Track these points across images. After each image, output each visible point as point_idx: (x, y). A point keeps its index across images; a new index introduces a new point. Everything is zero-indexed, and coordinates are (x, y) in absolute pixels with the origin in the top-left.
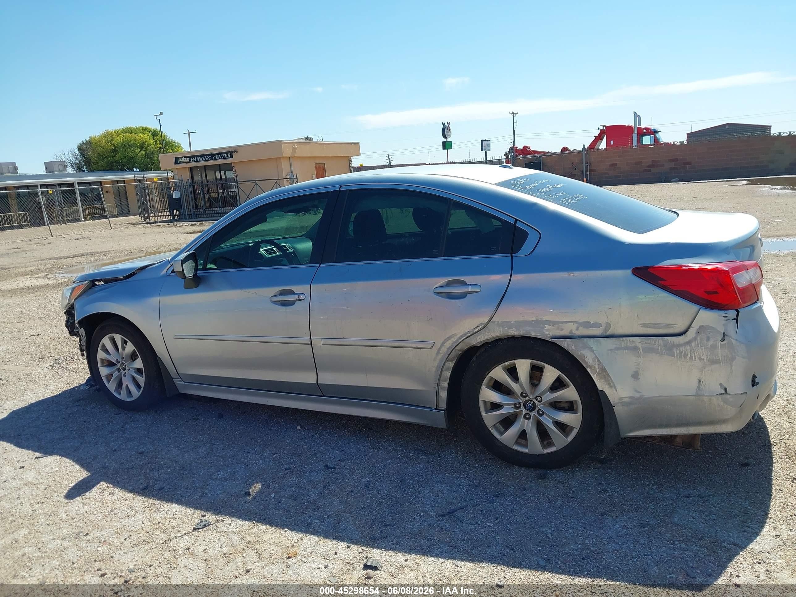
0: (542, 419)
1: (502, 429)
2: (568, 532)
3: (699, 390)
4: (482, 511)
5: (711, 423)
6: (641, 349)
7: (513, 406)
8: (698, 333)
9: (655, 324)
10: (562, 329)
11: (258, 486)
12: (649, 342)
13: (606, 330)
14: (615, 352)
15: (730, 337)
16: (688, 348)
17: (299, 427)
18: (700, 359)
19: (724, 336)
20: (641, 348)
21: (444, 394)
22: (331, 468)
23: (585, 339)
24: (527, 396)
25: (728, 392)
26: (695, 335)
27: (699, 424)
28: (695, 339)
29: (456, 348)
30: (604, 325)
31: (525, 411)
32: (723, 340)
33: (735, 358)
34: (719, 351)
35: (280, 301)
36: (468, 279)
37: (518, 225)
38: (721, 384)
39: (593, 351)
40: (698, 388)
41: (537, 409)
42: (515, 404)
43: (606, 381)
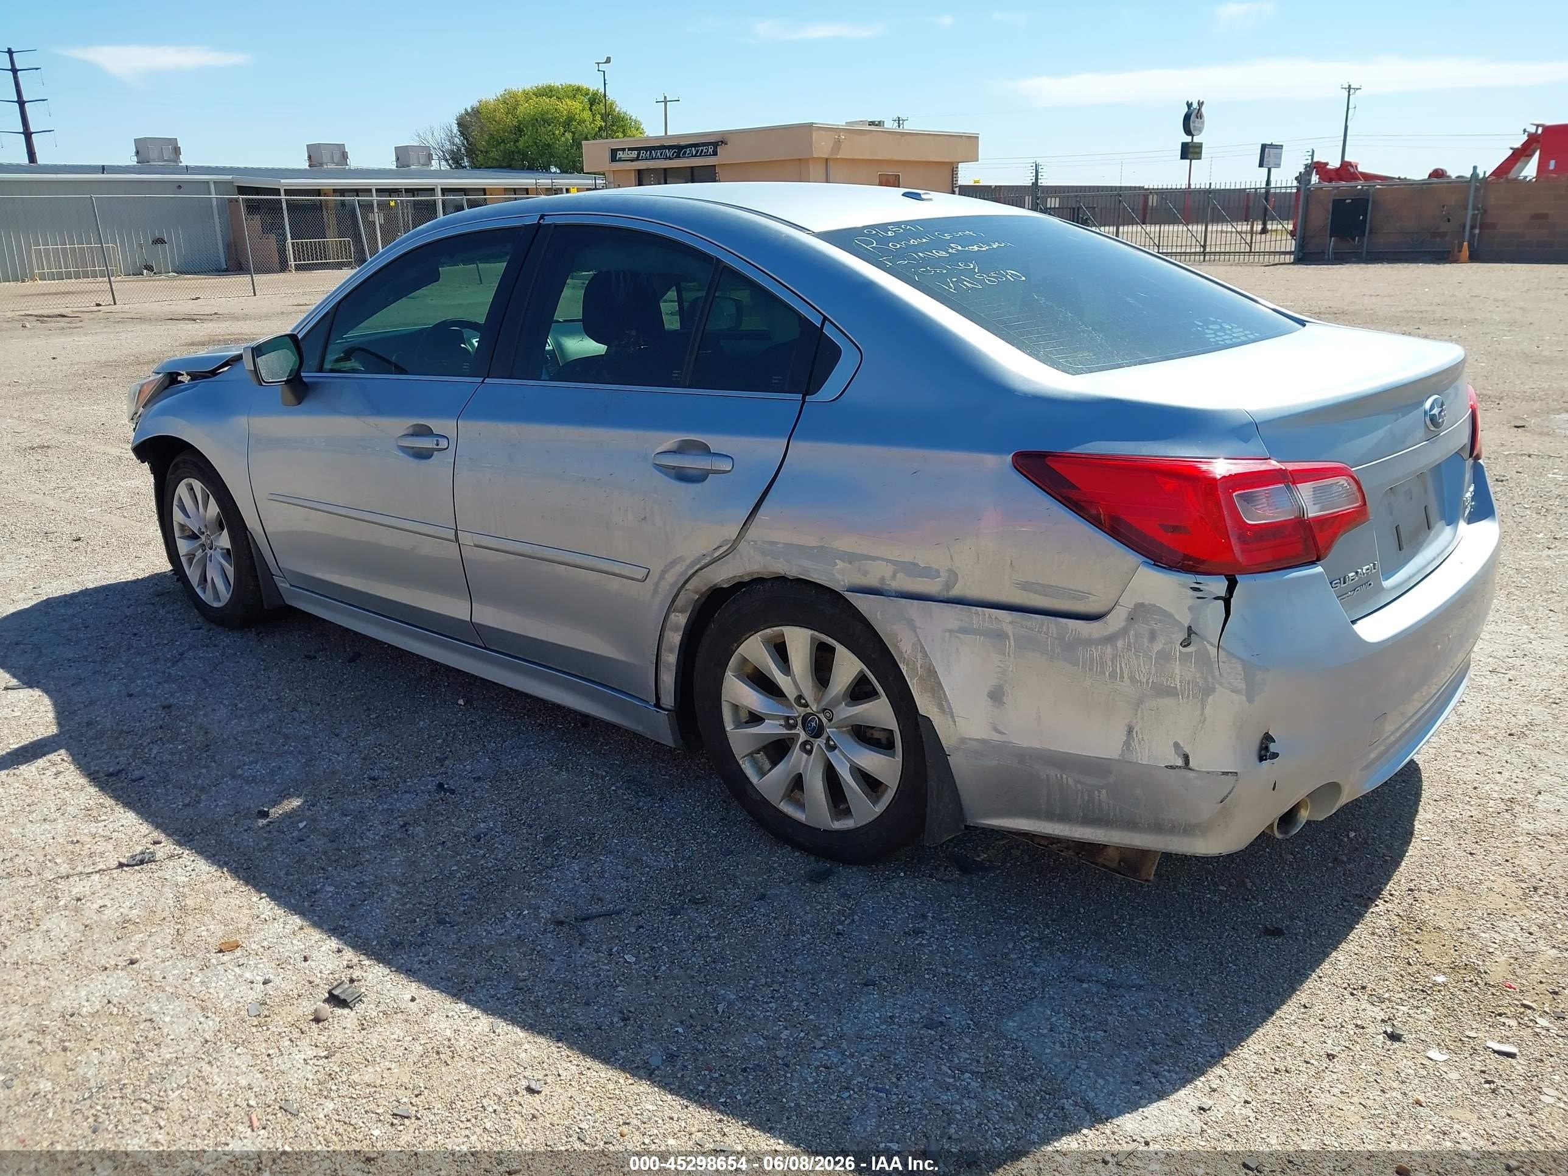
0: (834, 758)
1: (767, 765)
2: (765, 1006)
3: (1128, 749)
4: (642, 927)
5: (1158, 828)
6: (1012, 638)
7: (783, 723)
8: (1131, 619)
9: (1049, 586)
10: (865, 573)
11: (296, 803)
12: (1029, 624)
13: (949, 585)
14: (958, 637)
15: (1203, 638)
16: (1109, 650)
17: (461, 702)
18: (1132, 679)
19: (1189, 635)
20: (1011, 634)
21: (668, 679)
22: (446, 791)
23: (904, 601)
24: (806, 705)
25: (1191, 765)
26: (1124, 624)
27: (1131, 825)
28: (1124, 632)
29: (687, 586)
30: (944, 574)
31: (803, 736)
32: (1186, 643)
33: (1214, 689)
34: (1177, 667)
35: (413, 448)
36: (715, 442)
37: (828, 331)
38: (1176, 745)
39: (914, 629)
40: (1127, 744)
41: (825, 736)
42: (788, 718)
43: (934, 696)
